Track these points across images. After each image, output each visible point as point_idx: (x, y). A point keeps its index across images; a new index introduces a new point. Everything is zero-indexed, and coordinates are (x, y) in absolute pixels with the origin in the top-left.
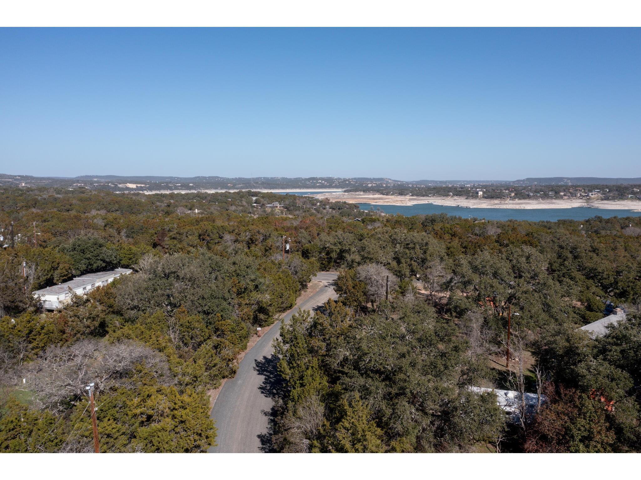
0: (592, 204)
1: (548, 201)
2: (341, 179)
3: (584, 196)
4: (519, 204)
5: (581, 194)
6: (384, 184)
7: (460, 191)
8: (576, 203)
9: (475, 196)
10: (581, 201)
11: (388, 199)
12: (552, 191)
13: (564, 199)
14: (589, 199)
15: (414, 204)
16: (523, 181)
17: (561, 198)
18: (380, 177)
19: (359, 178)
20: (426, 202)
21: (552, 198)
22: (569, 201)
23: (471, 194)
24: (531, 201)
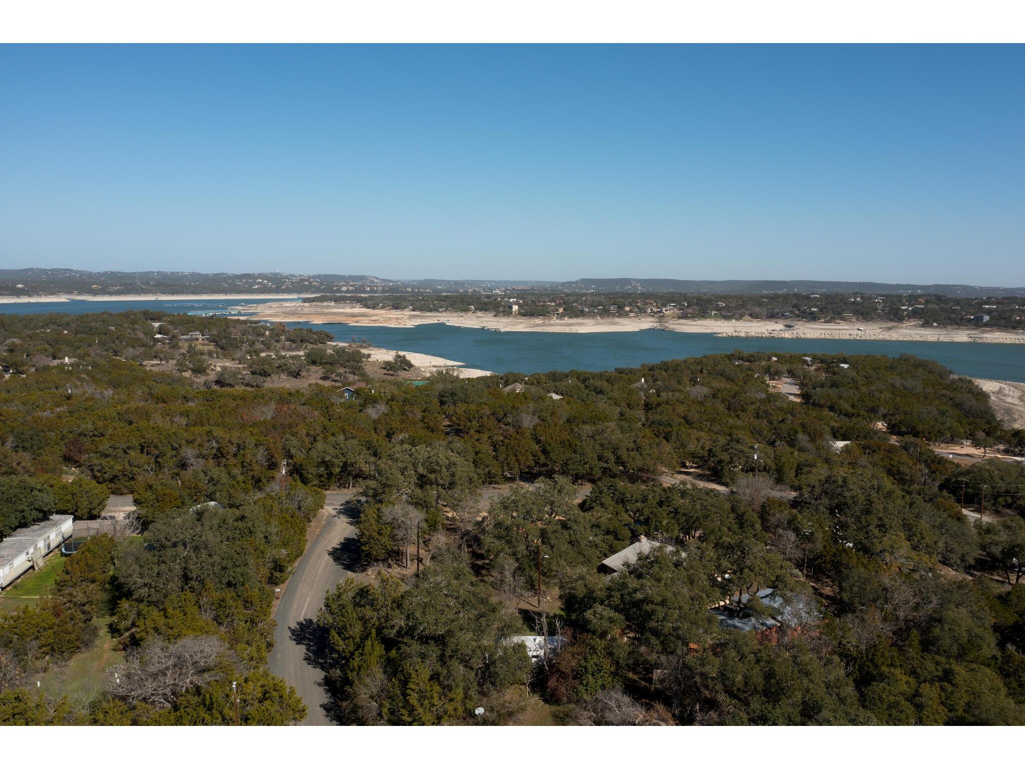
0: (667, 325)
1: (608, 320)
2: (295, 276)
3: (656, 313)
4: (570, 325)
5: (651, 310)
6: (368, 286)
7: (485, 304)
8: (645, 324)
9: (506, 311)
10: (651, 319)
11: (377, 315)
12: (614, 304)
13: (630, 318)
14: (662, 318)
15: (416, 324)
16: (576, 283)
17: (626, 315)
18: (360, 274)
19: (325, 276)
20: (434, 321)
21: (613, 315)
22: (636, 320)
23: (501, 309)
24: (585, 321)
